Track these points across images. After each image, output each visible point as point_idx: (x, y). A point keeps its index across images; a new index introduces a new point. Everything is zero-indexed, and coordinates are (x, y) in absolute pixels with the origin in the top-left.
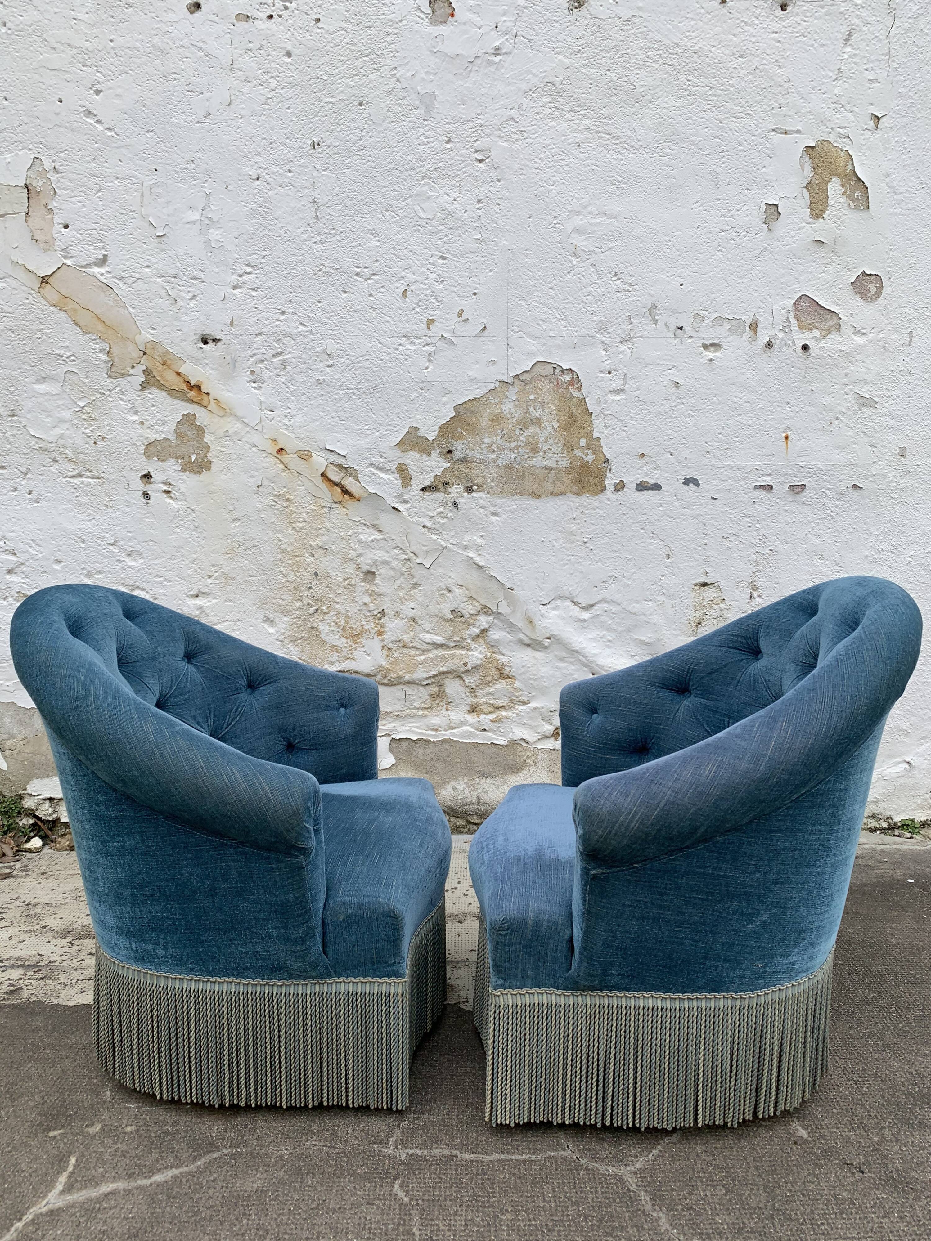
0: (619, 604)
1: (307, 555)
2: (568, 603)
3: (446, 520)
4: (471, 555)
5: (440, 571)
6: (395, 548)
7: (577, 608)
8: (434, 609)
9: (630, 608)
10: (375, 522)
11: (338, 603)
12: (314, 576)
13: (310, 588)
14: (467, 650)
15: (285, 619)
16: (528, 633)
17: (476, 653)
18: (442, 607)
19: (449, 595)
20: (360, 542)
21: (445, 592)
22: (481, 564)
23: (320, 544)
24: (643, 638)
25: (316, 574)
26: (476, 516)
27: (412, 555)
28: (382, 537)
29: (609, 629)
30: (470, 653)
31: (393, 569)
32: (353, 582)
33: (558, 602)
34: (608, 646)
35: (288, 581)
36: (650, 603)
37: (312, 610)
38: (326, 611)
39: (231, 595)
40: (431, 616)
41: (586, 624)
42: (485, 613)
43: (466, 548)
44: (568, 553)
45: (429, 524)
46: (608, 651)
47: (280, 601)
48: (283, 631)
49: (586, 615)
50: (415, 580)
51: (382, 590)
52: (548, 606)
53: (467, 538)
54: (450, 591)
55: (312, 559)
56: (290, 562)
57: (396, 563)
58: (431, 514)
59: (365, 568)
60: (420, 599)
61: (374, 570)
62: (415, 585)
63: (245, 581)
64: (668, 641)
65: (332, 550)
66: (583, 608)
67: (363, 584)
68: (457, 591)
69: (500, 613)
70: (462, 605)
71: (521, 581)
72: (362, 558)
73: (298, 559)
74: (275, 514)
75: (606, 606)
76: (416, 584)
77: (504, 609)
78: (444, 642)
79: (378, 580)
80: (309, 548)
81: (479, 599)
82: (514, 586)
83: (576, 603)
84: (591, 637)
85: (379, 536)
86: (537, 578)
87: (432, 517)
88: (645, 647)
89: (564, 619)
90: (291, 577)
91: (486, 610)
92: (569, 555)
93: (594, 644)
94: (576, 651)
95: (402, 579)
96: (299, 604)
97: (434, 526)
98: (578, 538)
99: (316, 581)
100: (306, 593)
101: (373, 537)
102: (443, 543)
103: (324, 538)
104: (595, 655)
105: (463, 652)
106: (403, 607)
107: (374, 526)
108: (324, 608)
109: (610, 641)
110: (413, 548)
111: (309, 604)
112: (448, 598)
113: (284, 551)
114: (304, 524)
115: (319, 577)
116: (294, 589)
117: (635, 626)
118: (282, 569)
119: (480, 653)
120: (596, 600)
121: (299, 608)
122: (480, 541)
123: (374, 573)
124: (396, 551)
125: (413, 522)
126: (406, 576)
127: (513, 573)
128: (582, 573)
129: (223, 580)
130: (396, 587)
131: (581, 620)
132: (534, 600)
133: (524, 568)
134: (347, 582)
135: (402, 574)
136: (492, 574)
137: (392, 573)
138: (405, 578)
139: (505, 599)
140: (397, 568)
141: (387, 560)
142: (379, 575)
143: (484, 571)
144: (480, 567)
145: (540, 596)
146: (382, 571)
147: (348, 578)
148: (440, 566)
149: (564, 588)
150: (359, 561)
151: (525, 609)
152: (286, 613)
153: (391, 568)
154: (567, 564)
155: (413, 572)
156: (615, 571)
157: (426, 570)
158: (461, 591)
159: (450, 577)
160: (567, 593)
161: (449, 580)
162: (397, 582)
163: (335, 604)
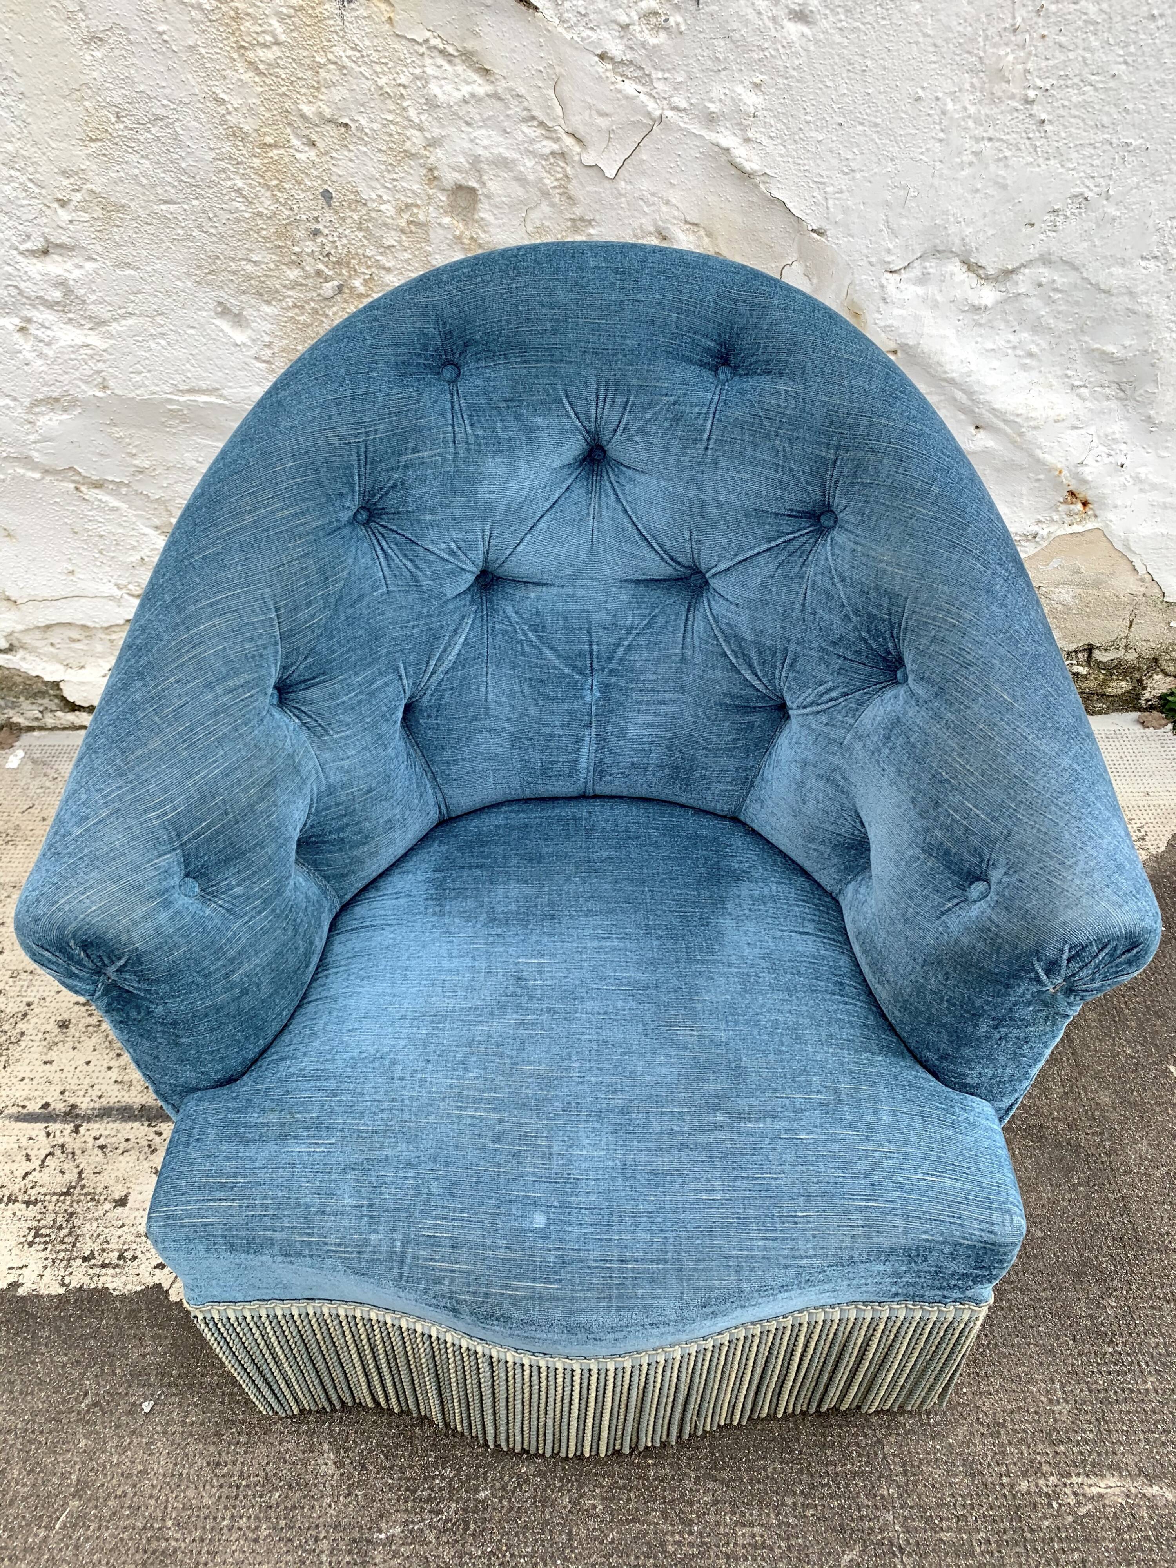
0: (1076, 269)
1: (296, 142)
2: (955, 268)
3: (663, 36)
4: (725, 143)
5: (645, 185)
6: (525, 120)
7: (974, 281)
9: (1101, 278)
10: (470, 45)
11: (388, 270)
12: (321, 202)
13: (316, 233)
15: (266, 309)
20: (431, 104)
22: (748, 166)
23: (328, 112)
24: (1110, 348)
25: (327, 196)
26: (746, 22)
27: (569, 141)
28: (489, 88)
29: (1037, 328)
31: (521, 180)
32: (422, 218)
33: (931, 265)
34: (1025, 367)
35: (260, 214)
36: (1152, 264)
37: (328, 288)
38: (362, 289)
39: (125, 250)
41: (984, 318)
43: (711, 120)
44: (979, 132)
45: (616, 49)
46: (1023, 378)
47: (250, 267)
48: (267, 339)
49: (988, 295)
50: (578, 211)
51: (496, 235)
52: (904, 275)
53: (717, 91)
54: (665, 238)
55: (312, 153)
56: (256, 162)
57: (530, 163)
58: (623, 19)
59: (450, 177)
61: (473, 184)
63: (153, 214)
64: (1166, 355)
65: (360, 129)
66: (987, 278)
67: (446, 220)
68: (683, 238)
71: (846, 210)
72: (439, 152)
73: (274, 153)
74: (192, 21)
75: (1045, 273)
76: (582, 219)
79: (484, 212)
80: (299, 123)
82: (825, 225)
83: (971, 267)
84: (990, 345)
85: (481, 87)
86: (887, 204)
87: (625, 27)
88: (1110, 368)
89: (935, 305)
90: (266, 205)
92: (978, 140)
93: (995, 363)
94: (952, 382)
95: (545, 208)
96: (293, 274)
97: (629, 56)
98: (1013, 89)
99: (329, 215)
100: (310, 246)
101: (466, 90)
102: (651, 105)
103: (337, 94)
104: (993, 388)
107: (467, 56)
108: (357, 283)
109: (1031, 355)
110: (577, 122)
111: (319, 273)
113: (236, 134)
114: (276, 51)
115: (335, 204)
116: (279, 235)
117: (1102, 320)
118: (240, 184)
120: (1025, 259)
121: (294, 285)
122: (751, 100)
123: (473, 190)
124: (529, 130)
125: (572, 44)
126: (557, 199)
127: (829, 189)
128: (1004, 187)
129: (98, 213)
130: (530, 229)
131: (976, 309)
132: (873, 259)
133: (858, 175)
134: (406, 216)
135: (546, 194)
136: (776, 193)
137: (520, 191)
138: (552, 205)
139: (802, 257)
140: (531, 177)
141: (507, 154)
142: (487, 197)
143: (756, 186)
144: (745, 175)
145: (889, 251)
146: (493, 186)
147: (407, 206)
148: (644, 173)
149: (952, 229)
150: (432, 159)
151: (847, 282)
152: (268, 295)
153: (517, 179)
154: (971, 164)
155: (574, 187)
156: (1088, 182)
157: (607, 185)
158: (692, 238)
159: (667, 203)
160: (957, 241)
161: (664, 208)
162: (535, 215)
163: (383, 273)
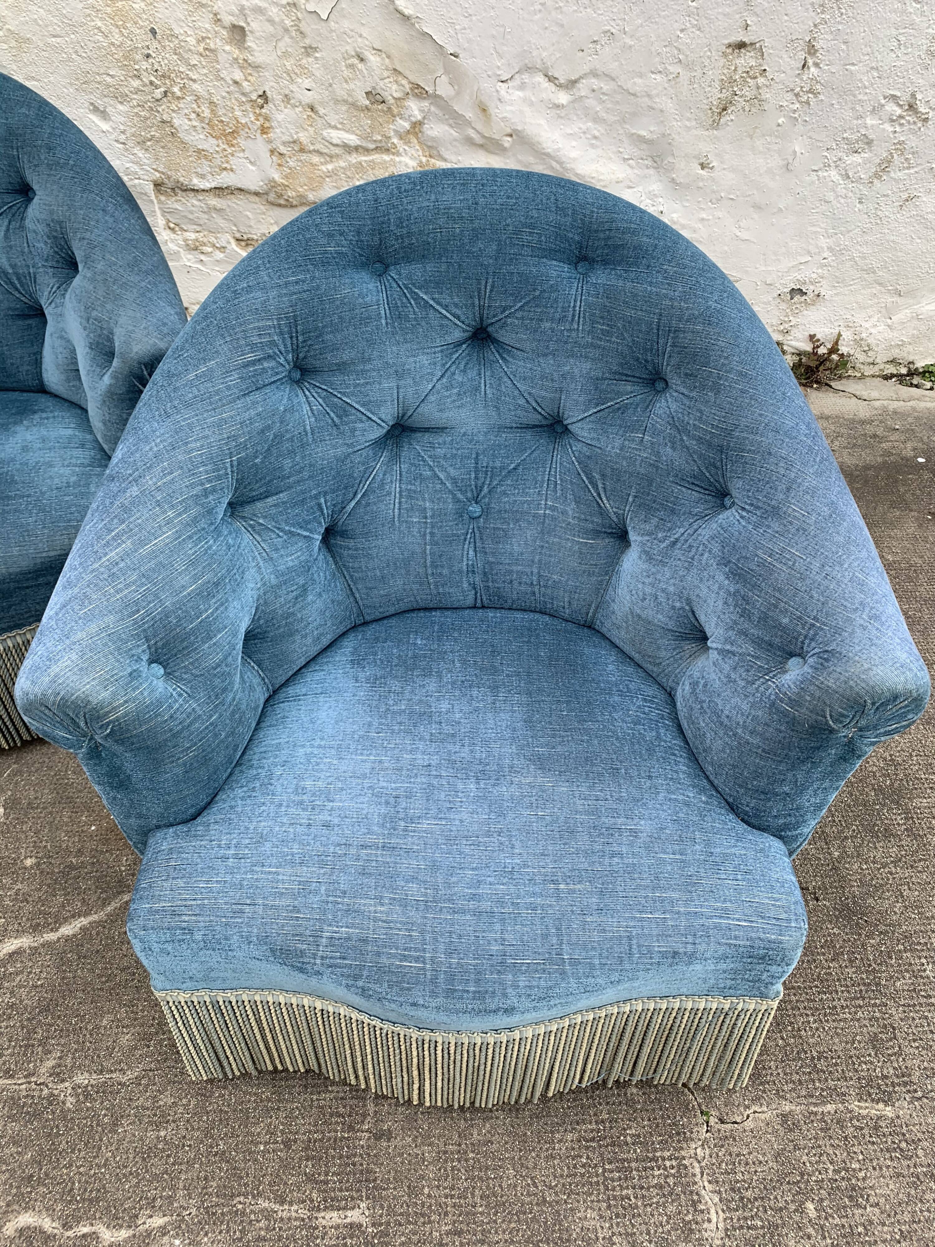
0: (614, 80)
2: (540, 78)
5: (346, 24)
7: (551, 87)
8: (340, 91)
9: (629, 86)
11: (194, 81)
12: (150, 35)
13: (148, 56)
14: (393, 154)
15: (120, 107)
16: (479, 127)
17: (405, 159)
18: (352, 86)
19: (360, 66)
21: (355, 61)
22: (407, 12)
24: (643, 133)
25: (153, 32)
29: (597, 120)
30: (397, 159)
31: (271, 21)
32: (212, 46)
33: (526, 77)
34: (593, 146)
35: (113, 44)
36: (658, 77)
37: (158, 93)
38: (179, 94)
39: (30, 68)
40: (337, 102)
41: (563, 113)
42: (417, 96)
46: (592, 153)
47: (108, 79)
48: (122, 127)
49: (563, 98)
50: (308, 41)
51: (259, 58)
52: (510, 84)
54: (362, 60)
55: (143, 4)
56: (109, 10)
57: (275, 10)
59: (228, 20)
60: (317, 73)
61: (242, 24)
62: (309, 50)
63: (47, 45)
64: (676, 137)
66: (560, 86)
67: (227, 48)
68: (373, 59)
69: (439, 97)
70: (381, 84)
71: (469, 41)
72: (220, 3)
73: (120, 4)
75: (595, 83)
76: (311, 47)
77: (444, 89)
78: (359, 143)
79: (250, 42)
81: (407, 73)
82: (458, 51)
83: (551, 79)
84: (569, 131)
86: (494, 37)
88: (644, 146)
89: (531, 104)
90: (117, 38)
91: (418, 91)
93: (574, 143)
94: (548, 155)
95: (287, 39)
96: (136, 83)
99: (155, 44)
100: (145, 65)
104: (574, 160)
105: (386, 157)
106: (294, 88)
108: (176, 89)
109: (595, 138)
111: (151, 83)
112: (361, 71)
115: (159, 37)
116: (126, 58)
117: (634, 114)
118: (99, 24)
119: (412, 158)
120: (582, 73)
121: (137, 91)
123: (242, 29)
126: (294, 34)
127: (457, 27)
128: (562, 26)
129: (13, 44)
130: (279, 53)
131: (557, 106)
132: (489, 73)
133: (474, 18)
134: (202, 45)
135: (286, 30)
136: (425, 30)
137: (271, 29)
138: (292, 38)
139: (447, 72)
140: (277, 19)
141: (260, 4)
142: (251, 32)
143: (413, 25)
144: (406, 18)
145: (498, 67)
146: (254, 25)
147: (203, 39)
148: (344, 16)
149: (535, 53)
150: (216, 8)
151: (476, 89)
152: (122, 98)
153: (269, 21)
154: (540, 11)
155: (303, 26)
156: (612, 23)
157: (323, 24)
158: (378, 59)
159: (361, 36)
160: (539, 61)
161: (360, 40)
162: (281, 44)
163: (191, 83)
